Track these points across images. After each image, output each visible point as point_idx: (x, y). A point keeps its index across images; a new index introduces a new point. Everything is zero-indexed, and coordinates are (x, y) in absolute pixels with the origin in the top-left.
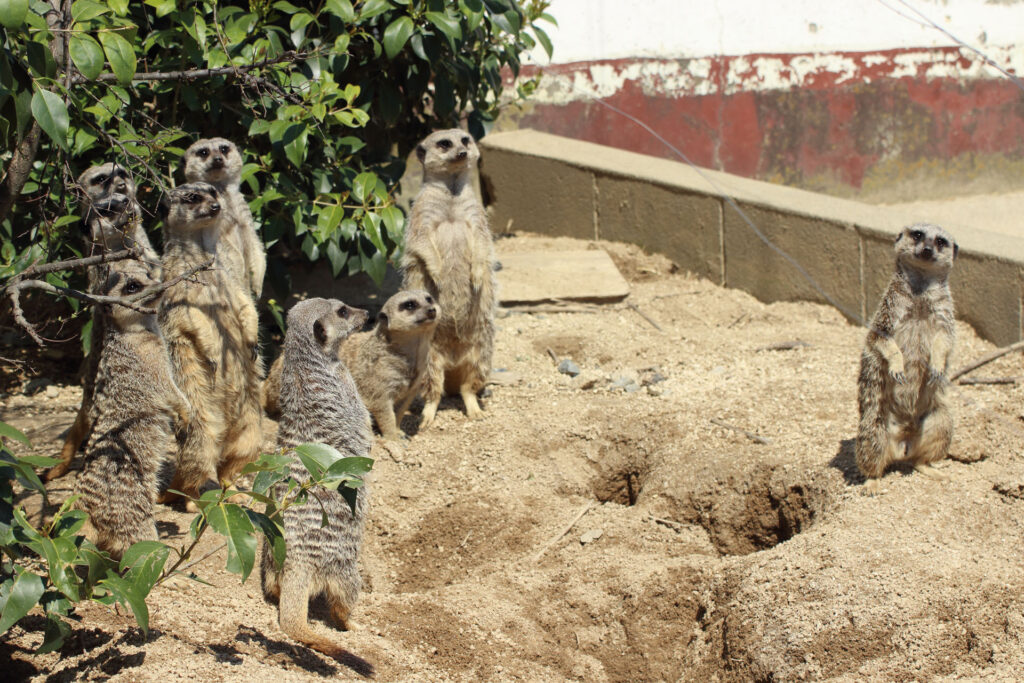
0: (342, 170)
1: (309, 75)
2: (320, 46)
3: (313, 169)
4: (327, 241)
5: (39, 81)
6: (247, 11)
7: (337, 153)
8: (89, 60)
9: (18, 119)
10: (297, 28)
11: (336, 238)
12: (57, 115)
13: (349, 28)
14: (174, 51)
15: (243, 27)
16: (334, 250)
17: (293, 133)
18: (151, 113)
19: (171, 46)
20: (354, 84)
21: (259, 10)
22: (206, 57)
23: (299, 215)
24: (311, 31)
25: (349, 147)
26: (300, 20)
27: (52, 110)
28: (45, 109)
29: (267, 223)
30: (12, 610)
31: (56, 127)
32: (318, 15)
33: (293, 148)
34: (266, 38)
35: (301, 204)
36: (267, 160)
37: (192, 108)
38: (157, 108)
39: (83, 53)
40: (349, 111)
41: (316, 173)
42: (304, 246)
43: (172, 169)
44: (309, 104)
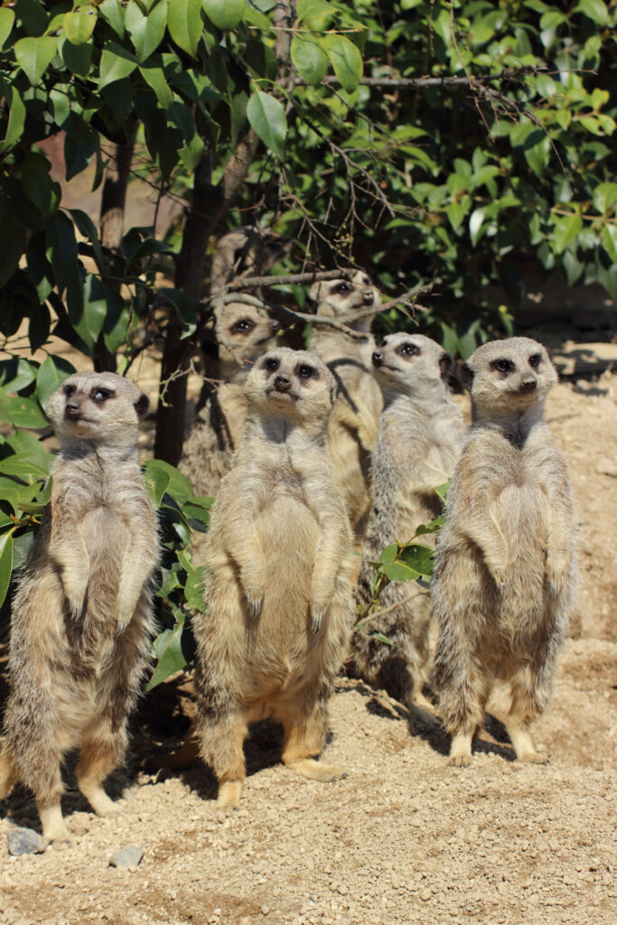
0: (584, 177)
1: (557, 78)
2: (571, 46)
3: (555, 174)
4: (563, 253)
5: (258, 83)
6: (497, 7)
7: (581, 159)
8: (311, 64)
9: (233, 122)
10: (548, 27)
11: (574, 248)
12: (274, 121)
13: (602, 30)
14: (420, 44)
15: (491, 24)
16: (571, 261)
17: (535, 138)
18: (391, 106)
19: (416, 38)
20: (602, 88)
21: (509, 8)
22: (450, 53)
23: (536, 221)
24: (562, 31)
25: (593, 154)
26: (551, 20)
27: (269, 114)
28: (261, 113)
29: (503, 228)
31: (272, 133)
32: (570, 15)
33: (534, 154)
34: (513, 36)
35: (538, 212)
36: (506, 163)
37: (433, 104)
38: (399, 100)
39: (305, 55)
40: (596, 117)
41: (557, 178)
42: (540, 253)
43: (409, 166)
44: (554, 108)
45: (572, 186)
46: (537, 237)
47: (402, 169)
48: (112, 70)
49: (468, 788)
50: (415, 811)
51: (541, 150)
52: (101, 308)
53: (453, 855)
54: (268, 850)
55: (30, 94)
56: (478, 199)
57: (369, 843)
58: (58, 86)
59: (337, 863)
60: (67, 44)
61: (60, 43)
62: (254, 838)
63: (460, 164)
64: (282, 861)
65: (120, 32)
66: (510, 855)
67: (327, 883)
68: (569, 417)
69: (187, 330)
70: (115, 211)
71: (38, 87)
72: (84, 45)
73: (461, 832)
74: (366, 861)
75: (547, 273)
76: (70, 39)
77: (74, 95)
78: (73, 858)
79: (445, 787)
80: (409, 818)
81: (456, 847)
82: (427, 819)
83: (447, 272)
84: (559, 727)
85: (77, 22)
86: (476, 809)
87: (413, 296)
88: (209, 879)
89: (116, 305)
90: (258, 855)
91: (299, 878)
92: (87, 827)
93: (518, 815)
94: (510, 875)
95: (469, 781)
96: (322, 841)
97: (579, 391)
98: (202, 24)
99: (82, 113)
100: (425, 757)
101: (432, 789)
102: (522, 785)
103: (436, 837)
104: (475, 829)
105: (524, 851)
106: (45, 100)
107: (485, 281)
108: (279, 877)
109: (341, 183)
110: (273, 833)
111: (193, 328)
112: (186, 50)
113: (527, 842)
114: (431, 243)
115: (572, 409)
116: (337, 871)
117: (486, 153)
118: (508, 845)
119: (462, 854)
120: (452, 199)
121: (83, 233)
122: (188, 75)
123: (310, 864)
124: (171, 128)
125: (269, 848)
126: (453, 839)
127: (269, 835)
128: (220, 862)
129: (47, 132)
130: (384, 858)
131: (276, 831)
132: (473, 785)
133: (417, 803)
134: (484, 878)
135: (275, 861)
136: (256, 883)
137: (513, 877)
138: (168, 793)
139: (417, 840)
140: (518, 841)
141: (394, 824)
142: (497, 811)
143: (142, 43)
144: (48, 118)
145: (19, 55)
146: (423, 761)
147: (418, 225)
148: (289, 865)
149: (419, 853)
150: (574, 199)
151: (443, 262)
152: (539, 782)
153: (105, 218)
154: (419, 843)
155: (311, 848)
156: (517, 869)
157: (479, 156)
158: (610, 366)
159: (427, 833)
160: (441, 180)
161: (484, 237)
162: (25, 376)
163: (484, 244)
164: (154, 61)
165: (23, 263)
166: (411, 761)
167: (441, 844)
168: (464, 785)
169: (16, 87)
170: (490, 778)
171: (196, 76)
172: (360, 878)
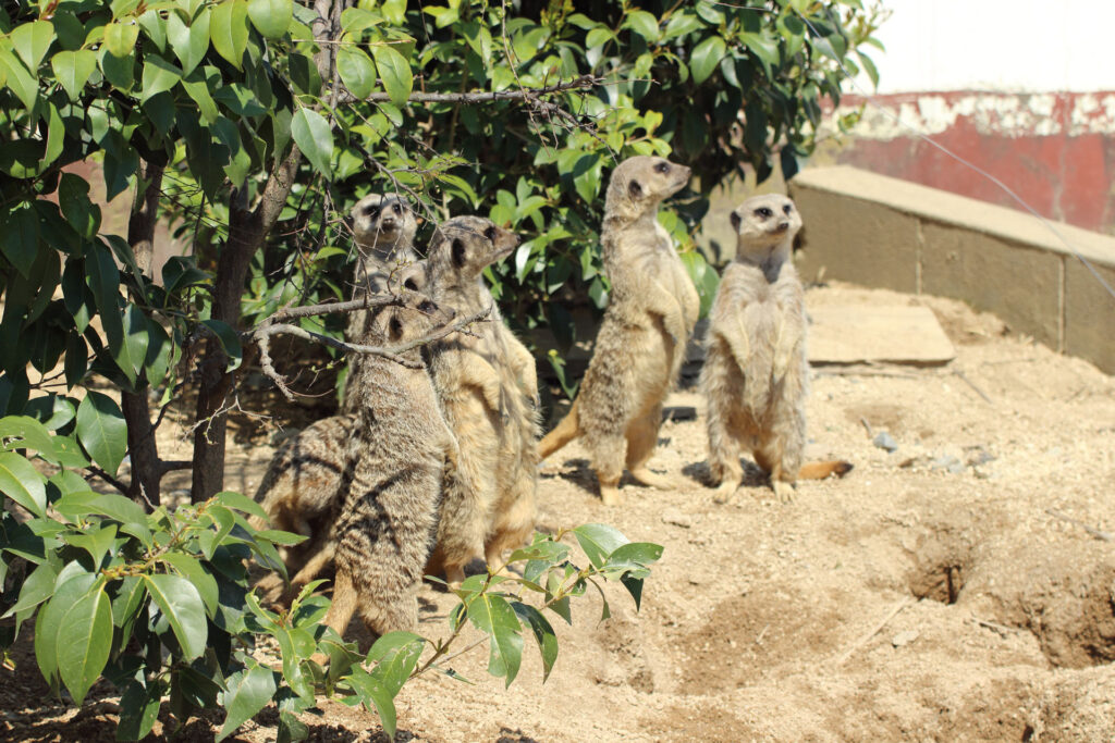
1: (605, 99)
2: (619, 66)
5: (301, 99)
6: (538, 24)
8: (359, 77)
9: (276, 141)
10: (594, 45)
12: (321, 138)
13: (653, 47)
14: (455, 67)
15: (533, 42)
17: (585, 164)
18: (425, 135)
19: (451, 60)
20: (656, 110)
21: (552, 24)
22: (490, 74)
23: (587, 257)
24: (609, 50)
26: (598, 37)
27: (314, 131)
28: (306, 130)
29: (551, 264)
30: (239, 708)
31: (318, 151)
32: (618, 31)
33: (584, 180)
34: (558, 55)
35: (590, 244)
36: (554, 193)
37: (472, 131)
38: (432, 129)
39: (352, 69)
40: (648, 141)
42: (592, 292)
43: (447, 199)
44: (603, 132)
46: (589, 272)
47: (440, 202)
48: (155, 82)
51: (591, 177)
52: (142, 339)
55: (66, 112)
56: (524, 232)
58: (96, 102)
60: (109, 57)
61: (100, 56)
63: (502, 195)
65: (161, 45)
69: (233, 364)
70: (144, 244)
71: (75, 103)
72: (126, 57)
75: (598, 313)
76: (112, 51)
77: (113, 110)
85: (119, 34)
89: (158, 338)
98: (247, 33)
99: (122, 130)
106: (82, 117)
107: (532, 324)
111: (238, 361)
112: (231, 61)
117: (530, 183)
121: (122, 260)
122: (232, 89)
124: (215, 143)
129: (84, 152)
143: (186, 55)
144: (85, 137)
145: (56, 69)
157: (523, 186)
158: (671, 415)
160: (483, 212)
161: (532, 276)
162: (63, 413)
163: (530, 283)
164: (198, 74)
165: (59, 293)
169: (54, 103)
171: (240, 89)
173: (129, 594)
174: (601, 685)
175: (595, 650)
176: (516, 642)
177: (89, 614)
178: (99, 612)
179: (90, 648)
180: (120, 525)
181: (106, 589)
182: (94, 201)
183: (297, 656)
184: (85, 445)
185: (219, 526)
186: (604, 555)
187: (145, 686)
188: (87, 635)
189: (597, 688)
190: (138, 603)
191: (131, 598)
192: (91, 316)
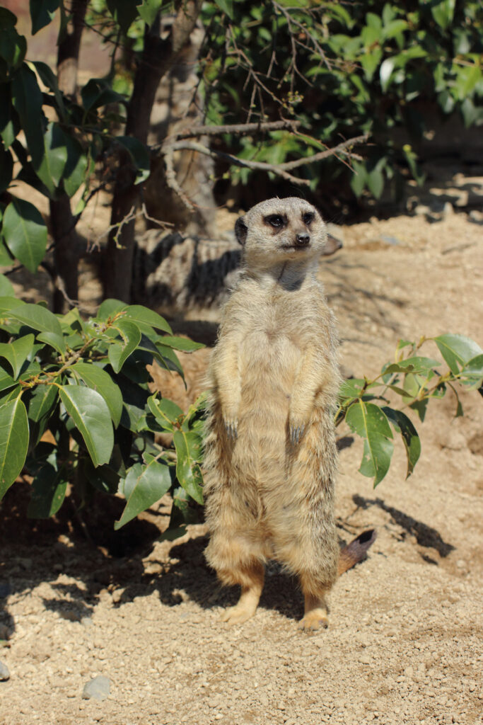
3: (455, 28)
4: (463, 100)
7: (478, 16)
11: (472, 95)
16: (468, 107)
29: (410, 76)
35: (441, 63)
36: (413, 17)
41: (457, 32)
42: (442, 99)
43: (326, 19)
45: (470, 39)
46: (441, 86)
47: (320, 22)
49: (411, 622)
50: (363, 647)
51: (447, 8)
52: (62, 155)
53: (403, 694)
54: (222, 683)
56: (389, 50)
57: (320, 679)
59: (291, 699)
62: (208, 669)
63: (372, 18)
64: (236, 695)
66: (458, 696)
67: (282, 721)
68: (467, 246)
69: (141, 175)
70: (70, 61)
73: (409, 671)
74: (318, 698)
75: (445, 117)
78: (36, 687)
79: (389, 619)
80: (357, 654)
81: (405, 686)
82: (375, 656)
83: (358, 114)
84: (477, 544)
86: (423, 647)
87: (349, 146)
88: (167, 712)
89: (76, 152)
90: (213, 687)
91: (254, 713)
92: (49, 653)
93: (462, 653)
94: (460, 717)
95: (411, 614)
96: (274, 675)
97: (473, 221)
100: (366, 586)
101: (376, 622)
102: (462, 619)
103: (385, 674)
104: (422, 667)
105: (471, 692)
107: (390, 123)
108: (235, 712)
109: (265, 34)
110: (227, 664)
111: (146, 173)
113: (473, 683)
114: (344, 89)
115: (468, 238)
116: (291, 708)
117: (396, 9)
118: (455, 685)
119: (411, 693)
120: (366, 50)
121: (46, 84)
123: (265, 700)
125: (224, 680)
126: (401, 678)
127: (223, 666)
128: (176, 693)
130: (336, 695)
131: (229, 662)
132: (416, 619)
133: (365, 638)
134: (434, 719)
135: (231, 694)
136: (213, 718)
137: (462, 719)
138: (123, 617)
139: (366, 677)
140: (465, 681)
141: (343, 659)
142: (442, 649)
146: (364, 590)
147: (335, 73)
148: (243, 699)
149: (369, 691)
150: (473, 50)
151: (354, 105)
152: (478, 617)
153: (60, 67)
154: (369, 681)
155: (265, 682)
156: (466, 710)
157: (389, 11)
159: (376, 670)
160: (355, 33)
161: (393, 85)
163: (392, 90)
166: (353, 590)
167: (390, 682)
168: (407, 619)
170: (432, 612)
172: (313, 716)
173: (43, 395)
174: (445, 450)
175: (441, 418)
176: (386, 448)
177: (7, 422)
178: (16, 420)
179: (8, 452)
180: (36, 333)
181: (22, 398)
182: (20, 33)
183: (190, 458)
184: (10, 246)
185: (126, 338)
186: (461, 363)
187: (56, 469)
188: (6, 440)
189: (442, 454)
190: (51, 404)
191: (45, 399)
192: (16, 133)
